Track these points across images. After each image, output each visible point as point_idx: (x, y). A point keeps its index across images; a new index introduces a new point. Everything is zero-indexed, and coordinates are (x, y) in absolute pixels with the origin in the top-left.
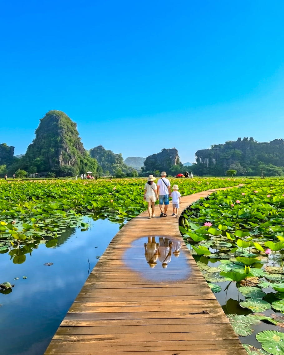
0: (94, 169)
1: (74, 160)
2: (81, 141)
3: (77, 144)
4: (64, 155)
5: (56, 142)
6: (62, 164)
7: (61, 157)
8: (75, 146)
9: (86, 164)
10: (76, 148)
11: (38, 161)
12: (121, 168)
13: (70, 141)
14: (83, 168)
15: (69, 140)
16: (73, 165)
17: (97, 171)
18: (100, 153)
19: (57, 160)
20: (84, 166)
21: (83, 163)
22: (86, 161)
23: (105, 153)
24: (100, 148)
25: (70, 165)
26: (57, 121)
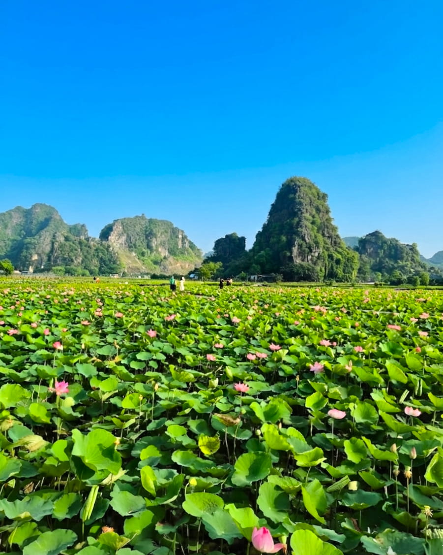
0: (353, 269)
1: (317, 254)
2: (333, 223)
3: (326, 228)
4: (300, 246)
5: (291, 227)
6: (298, 261)
7: (295, 250)
8: (321, 232)
9: (338, 262)
10: (323, 235)
11: (262, 256)
12: (413, 268)
13: (313, 223)
14: (332, 267)
15: (311, 221)
16: (315, 264)
17: (359, 273)
18: (376, 243)
19: (288, 254)
20: (334, 264)
21: (332, 259)
22: (336, 256)
23: (385, 242)
24: (376, 235)
25: (310, 262)
26: (295, 192)
